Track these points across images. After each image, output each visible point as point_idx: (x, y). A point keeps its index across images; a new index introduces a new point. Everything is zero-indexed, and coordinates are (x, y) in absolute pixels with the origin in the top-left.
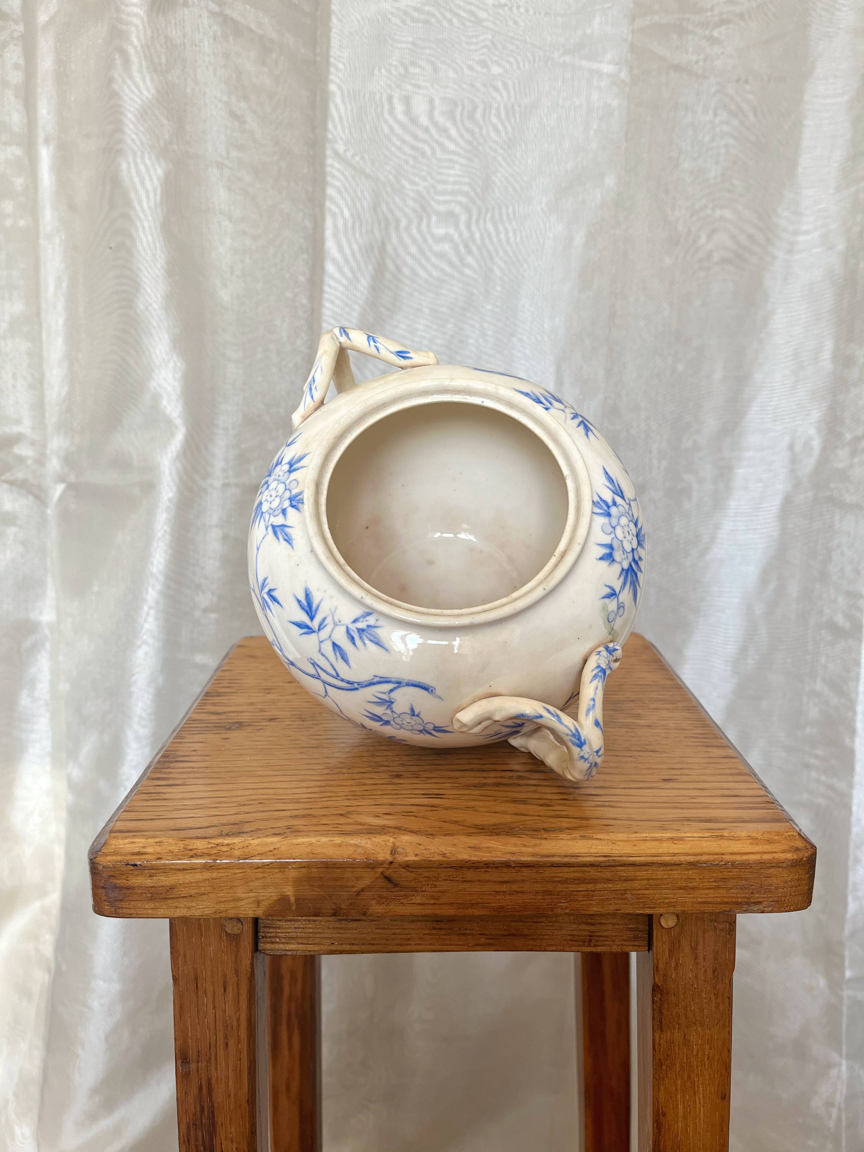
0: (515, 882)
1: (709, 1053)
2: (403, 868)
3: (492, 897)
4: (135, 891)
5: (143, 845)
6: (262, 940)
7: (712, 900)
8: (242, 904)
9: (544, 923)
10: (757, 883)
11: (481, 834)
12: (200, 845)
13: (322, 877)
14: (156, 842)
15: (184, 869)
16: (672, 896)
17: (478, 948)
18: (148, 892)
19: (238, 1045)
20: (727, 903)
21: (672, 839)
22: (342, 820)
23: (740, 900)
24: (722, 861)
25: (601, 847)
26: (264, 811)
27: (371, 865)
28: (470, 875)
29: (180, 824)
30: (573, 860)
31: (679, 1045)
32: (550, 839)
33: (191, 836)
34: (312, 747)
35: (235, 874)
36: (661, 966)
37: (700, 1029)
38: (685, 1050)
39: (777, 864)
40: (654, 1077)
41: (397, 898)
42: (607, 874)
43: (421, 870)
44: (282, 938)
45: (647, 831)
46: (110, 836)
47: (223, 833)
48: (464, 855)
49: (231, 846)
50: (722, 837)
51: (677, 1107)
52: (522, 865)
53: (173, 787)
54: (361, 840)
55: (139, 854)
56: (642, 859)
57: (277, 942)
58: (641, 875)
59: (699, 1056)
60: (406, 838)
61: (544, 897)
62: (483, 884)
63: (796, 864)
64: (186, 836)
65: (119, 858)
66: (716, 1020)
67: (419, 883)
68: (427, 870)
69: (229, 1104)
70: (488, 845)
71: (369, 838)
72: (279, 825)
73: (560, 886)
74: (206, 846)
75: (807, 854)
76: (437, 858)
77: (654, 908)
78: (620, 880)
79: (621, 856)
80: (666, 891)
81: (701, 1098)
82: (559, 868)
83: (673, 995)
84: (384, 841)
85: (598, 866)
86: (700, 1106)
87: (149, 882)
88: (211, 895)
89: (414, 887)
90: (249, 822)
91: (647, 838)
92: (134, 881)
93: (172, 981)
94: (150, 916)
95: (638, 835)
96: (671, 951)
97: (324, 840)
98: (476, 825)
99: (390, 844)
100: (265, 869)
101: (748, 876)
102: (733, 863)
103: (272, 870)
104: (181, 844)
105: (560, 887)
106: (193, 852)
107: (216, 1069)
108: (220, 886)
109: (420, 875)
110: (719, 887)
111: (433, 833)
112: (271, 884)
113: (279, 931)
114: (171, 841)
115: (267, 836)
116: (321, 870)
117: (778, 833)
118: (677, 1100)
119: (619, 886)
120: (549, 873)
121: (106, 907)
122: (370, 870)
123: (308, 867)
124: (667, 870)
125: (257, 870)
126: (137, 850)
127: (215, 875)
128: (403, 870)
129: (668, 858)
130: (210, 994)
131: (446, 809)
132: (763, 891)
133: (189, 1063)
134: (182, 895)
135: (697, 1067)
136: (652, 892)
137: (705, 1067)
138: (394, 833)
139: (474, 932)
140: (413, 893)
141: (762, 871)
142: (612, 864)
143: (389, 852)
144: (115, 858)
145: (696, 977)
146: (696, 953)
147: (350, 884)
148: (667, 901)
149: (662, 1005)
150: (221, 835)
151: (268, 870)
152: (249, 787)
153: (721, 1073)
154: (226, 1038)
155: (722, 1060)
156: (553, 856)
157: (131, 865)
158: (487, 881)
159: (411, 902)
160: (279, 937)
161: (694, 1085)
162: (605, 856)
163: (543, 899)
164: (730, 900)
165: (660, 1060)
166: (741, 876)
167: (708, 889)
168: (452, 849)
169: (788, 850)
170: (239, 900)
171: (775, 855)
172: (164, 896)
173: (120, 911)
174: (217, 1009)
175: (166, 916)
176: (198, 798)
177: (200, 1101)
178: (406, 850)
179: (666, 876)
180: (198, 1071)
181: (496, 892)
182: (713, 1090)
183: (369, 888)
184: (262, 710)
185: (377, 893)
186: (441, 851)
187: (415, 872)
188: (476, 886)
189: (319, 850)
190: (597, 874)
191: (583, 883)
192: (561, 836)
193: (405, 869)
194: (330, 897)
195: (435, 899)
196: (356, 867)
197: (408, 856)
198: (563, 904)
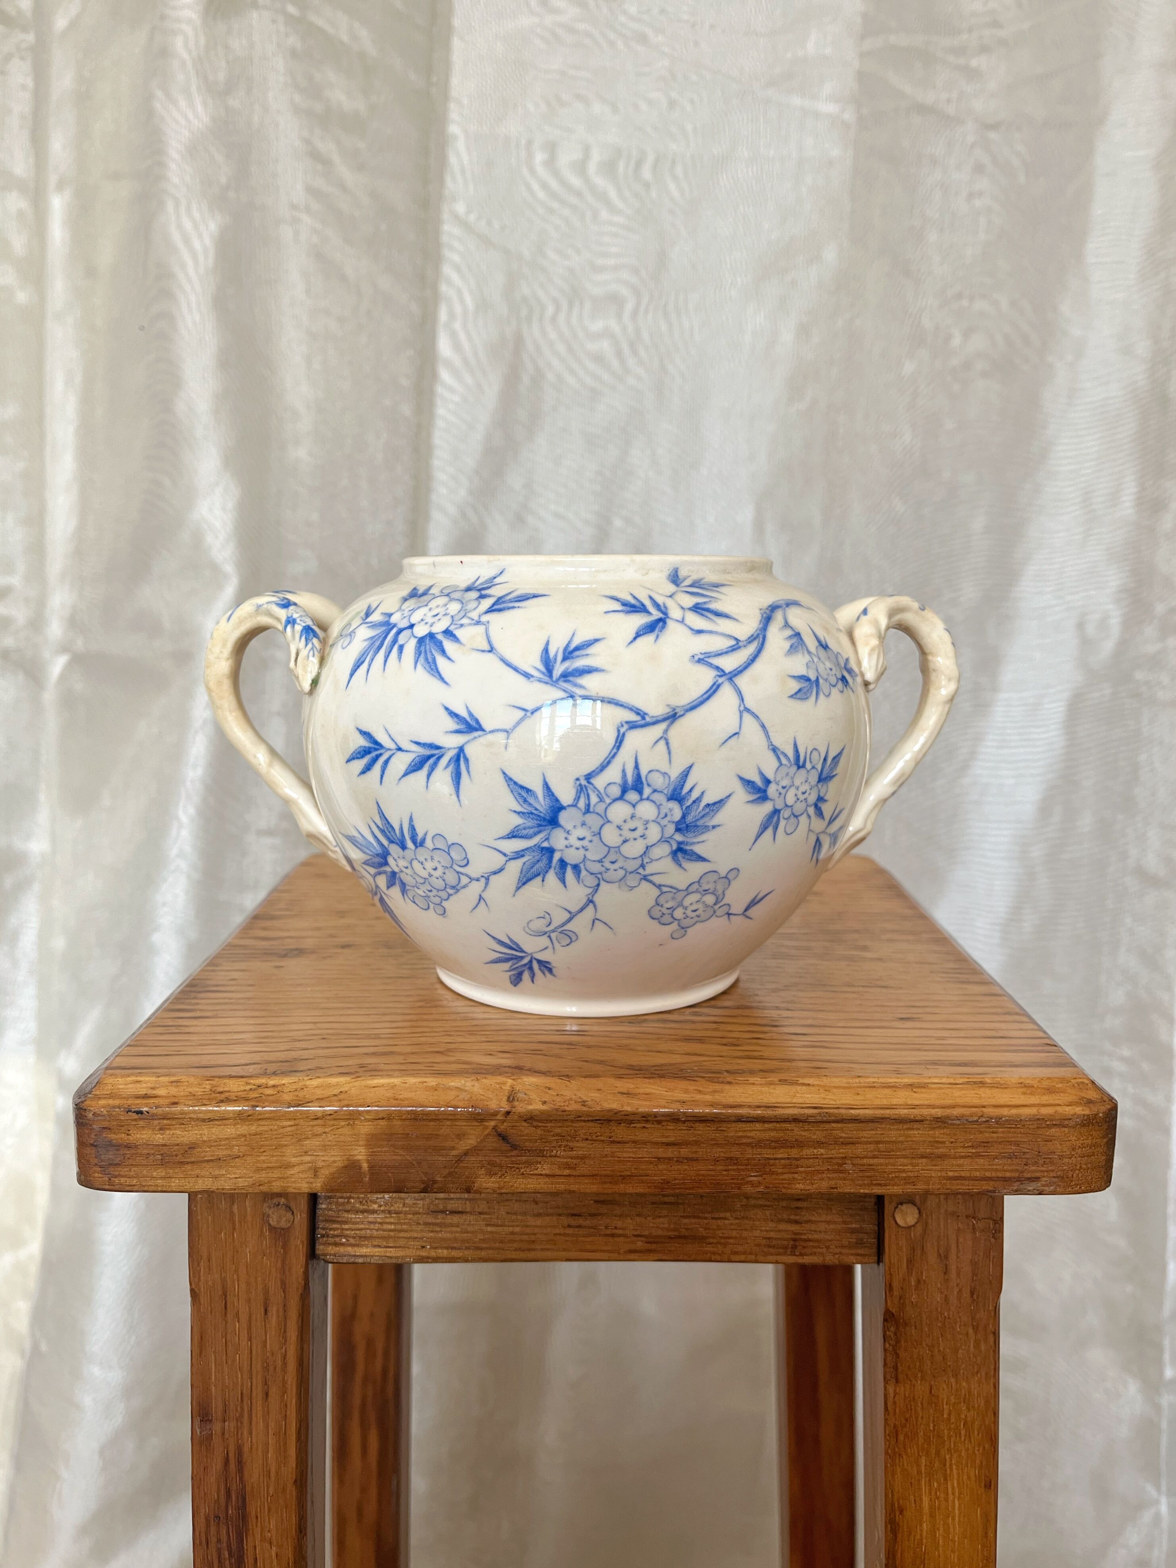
0: (686, 1143)
1: (966, 1416)
2: (525, 1120)
3: (651, 1166)
4: (139, 1151)
5: (152, 1086)
6: (321, 1240)
7: (968, 1175)
8: (292, 1172)
9: (728, 1219)
10: (1032, 1150)
11: (638, 1077)
12: (234, 1086)
13: (408, 1134)
14: (172, 1082)
15: (210, 1120)
16: (910, 1167)
17: (632, 1256)
18: (157, 1153)
19: (283, 1395)
20: (991, 1179)
21: (911, 1086)
22: (440, 1058)
23: (1008, 1175)
24: (982, 1116)
25: (810, 1096)
26: (328, 1048)
27: (479, 1117)
28: (621, 1132)
29: (205, 1060)
30: (769, 1113)
31: (922, 1404)
32: (737, 1083)
33: (222, 1074)
34: (401, 977)
35: (283, 1127)
36: (895, 1284)
37: (953, 1380)
38: (931, 1411)
39: (1062, 1122)
40: (886, 1453)
41: (516, 1166)
42: (817, 1134)
43: (551, 1124)
44: (349, 1237)
45: (876, 1075)
46: (105, 1074)
47: (268, 1071)
48: (612, 1103)
49: (279, 1088)
50: (982, 1084)
51: (921, 1499)
52: (695, 1119)
53: (201, 1020)
54: (465, 1081)
55: (146, 1097)
56: (867, 1111)
57: (343, 1244)
58: (865, 1135)
59: (952, 1421)
60: (530, 1080)
61: (727, 1168)
62: (638, 1146)
63: (1088, 1122)
64: (214, 1074)
65: (117, 1102)
66: (976, 1367)
67: (547, 1144)
68: (560, 1124)
69: (268, 1487)
70: (648, 1091)
71: (478, 1080)
72: (349, 1062)
73: (750, 1151)
74: (242, 1088)
75: (1104, 1108)
76: (573, 1107)
77: (885, 1185)
78: (836, 1143)
79: (838, 1108)
80: (902, 1160)
81: (956, 1485)
82: (748, 1125)
83: (913, 1327)
84: (498, 1083)
85: (804, 1121)
86: (954, 1498)
87: (159, 1138)
88: (249, 1158)
89: (540, 1150)
90: (306, 1059)
91: (875, 1085)
92: (138, 1136)
93: (189, 1299)
94: (160, 1189)
95: (862, 1080)
96: (910, 1262)
97: (412, 1080)
98: (629, 1065)
99: (507, 1087)
100: (327, 1121)
101: (1020, 1139)
102: (999, 1120)
103: (335, 1122)
104: (207, 1086)
105: (749, 1153)
106: (223, 1096)
107: (251, 1433)
108: (262, 1146)
109: (549, 1131)
110: (978, 1155)
111: (569, 1074)
112: (335, 1143)
113: (346, 1227)
114: (192, 1080)
115: (331, 1075)
116: (407, 1122)
117: (1063, 1080)
118: (920, 1489)
119: (837, 1152)
120: (734, 1131)
121: (96, 1175)
122: (477, 1124)
123: (389, 1119)
124: (904, 1130)
125: (316, 1122)
126: (143, 1092)
127: (253, 1128)
128: (525, 1124)
129: (906, 1111)
130: (244, 1318)
132: (1041, 1162)
133: (211, 1421)
134: (206, 1158)
135: (950, 1437)
136: (882, 1161)
137: (960, 1437)
138: (513, 1074)
139: (627, 1232)
140: (539, 1159)
141: (1039, 1132)
142: (825, 1119)
143: (505, 1099)
144: (111, 1102)
145: (946, 1299)
146: (946, 1265)
147: (448, 1144)
148: (904, 1175)
149: (898, 1341)
150: (265, 1074)
151: (331, 1122)
152: (308, 1021)
153: (984, 1448)
154: (266, 1384)
155: (985, 1427)
156: (740, 1106)
157: (134, 1112)
158: (645, 1143)
159: (536, 1172)
160: (346, 1237)
161: (945, 1465)
162: (815, 1108)
163: (725, 1170)
164: (994, 1175)
165: (895, 1426)
166: (1010, 1140)
167: (963, 1157)
168: (596, 1095)
169: (1077, 1102)
170: (289, 1166)
171: (1059, 1108)
172: (180, 1158)
173: (117, 1181)
174: (254, 1341)
175: (182, 1189)
176: (234, 1032)
177: (226, 1480)
178: (529, 1096)
179: (901, 1139)
180: (223, 1434)
181: (659, 1159)
182: (972, 1474)
183: (476, 1150)
184: (331, 936)
185: (487, 1158)
186: (580, 1098)
187: (542, 1128)
188: (629, 1149)
189: (405, 1095)
190: (803, 1133)
191: (783, 1147)
192: (752, 1080)
193: (528, 1123)
194: (419, 1163)
195: (570, 1168)
196: (457, 1119)
197: (531, 1104)
198: (755, 1179)
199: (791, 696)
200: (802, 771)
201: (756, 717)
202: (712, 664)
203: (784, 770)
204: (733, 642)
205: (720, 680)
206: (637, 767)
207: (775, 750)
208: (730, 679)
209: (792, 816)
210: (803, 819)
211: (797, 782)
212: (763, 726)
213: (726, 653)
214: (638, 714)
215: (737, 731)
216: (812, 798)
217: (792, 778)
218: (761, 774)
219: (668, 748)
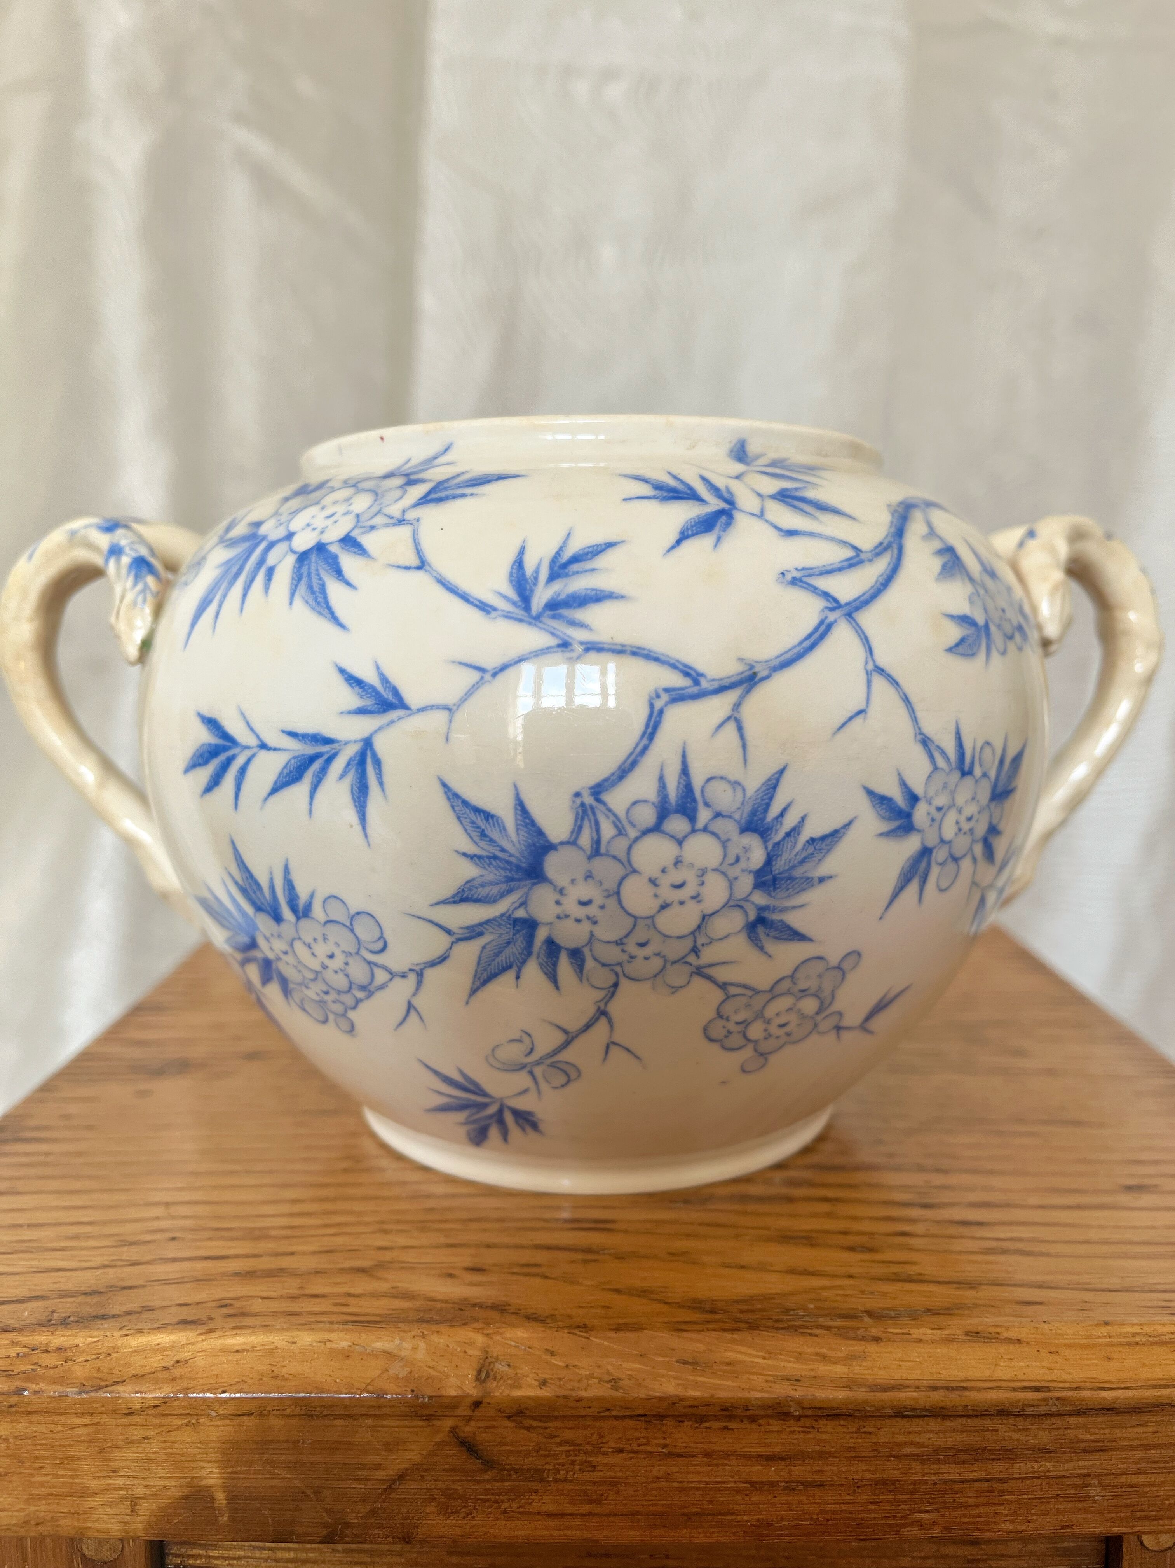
0: (801, 1456)
2: (509, 1417)
3: (739, 1497)
11: (711, 1326)
13: (297, 1442)
22: (363, 1285)
25: (1021, 1364)
27: (423, 1410)
28: (683, 1438)
32: (889, 1340)
41: (493, 1497)
42: (1041, 1436)
43: (557, 1424)
45: (1135, 1318)
47: (57, 1317)
48: (668, 1384)
49: (69, 1354)
52: (818, 1412)
54: (401, 1339)
58: (1126, 1435)
60: (518, 1336)
61: (875, 1499)
62: (715, 1462)
67: (548, 1460)
68: (571, 1424)
70: (729, 1356)
71: (424, 1336)
72: (202, 1296)
73: (919, 1468)
76: (596, 1391)
78: (1073, 1450)
79: (1077, 1388)
82: (915, 1421)
84: (458, 1343)
89: (536, 1470)
90: (130, 1288)
97: (306, 1338)
98: (695, 1300)
99: (475, 1353)
100: (150, 1418)
103: (166, 1421)
105: (917, 1471)
108: (37, 1458)
109: (552, 1436)
111: (587, 1321)
112: (164, 1457)
116: (294, 1421)
119: (1074, 1465)
122: (422, 1423)
123: (261, 1415)
125: (127, 1420)
128: (508, 1423)
131: (620, 1257)
138: (489, 1323)
140: (535, 1486)
143: (471, 1374)
147: (372, 1459)
150: (48, 1323)
151: (157, 1421)
158: (727, 1456)
159: (529, 1508)
162: (1037, 1389)
163: (872, 1503)
168: (632, 1366)
170: (85, 1493)
178: (515, 1368)
181: (752, 1484)
183: (419, 1470)
185: (440, 1485)
186: (608, 1373)
187: (541, 1431)
188: (698, 1468)
189: (291, 1367)
190: (1015, 1436)
191: (977, 1460)
192: (917, 1333)
193: (513, 1421)
194: (317, 1493)
195: (591, 1502)
196: (386, 1415)
197: (519, 1387)
198: (926, 1516)
199: (950, 650)
200: (968, 781)
201: (895, 683)
202: (816, 588)
203: (939, 779)
204: (850, 553)
205: (832, 617)
206: (685, 771)
207: (925, 742)
208: (849, 616)
209: (950, 860)
210: (966, 864)
211: (960, 800)
212: (906, 700)
213: (840, 569)
214: (687, 674)
215: (862, 706)
216: (981, 829)
217: (953, 793)
218: (903, 784)
219: (742, 737)
